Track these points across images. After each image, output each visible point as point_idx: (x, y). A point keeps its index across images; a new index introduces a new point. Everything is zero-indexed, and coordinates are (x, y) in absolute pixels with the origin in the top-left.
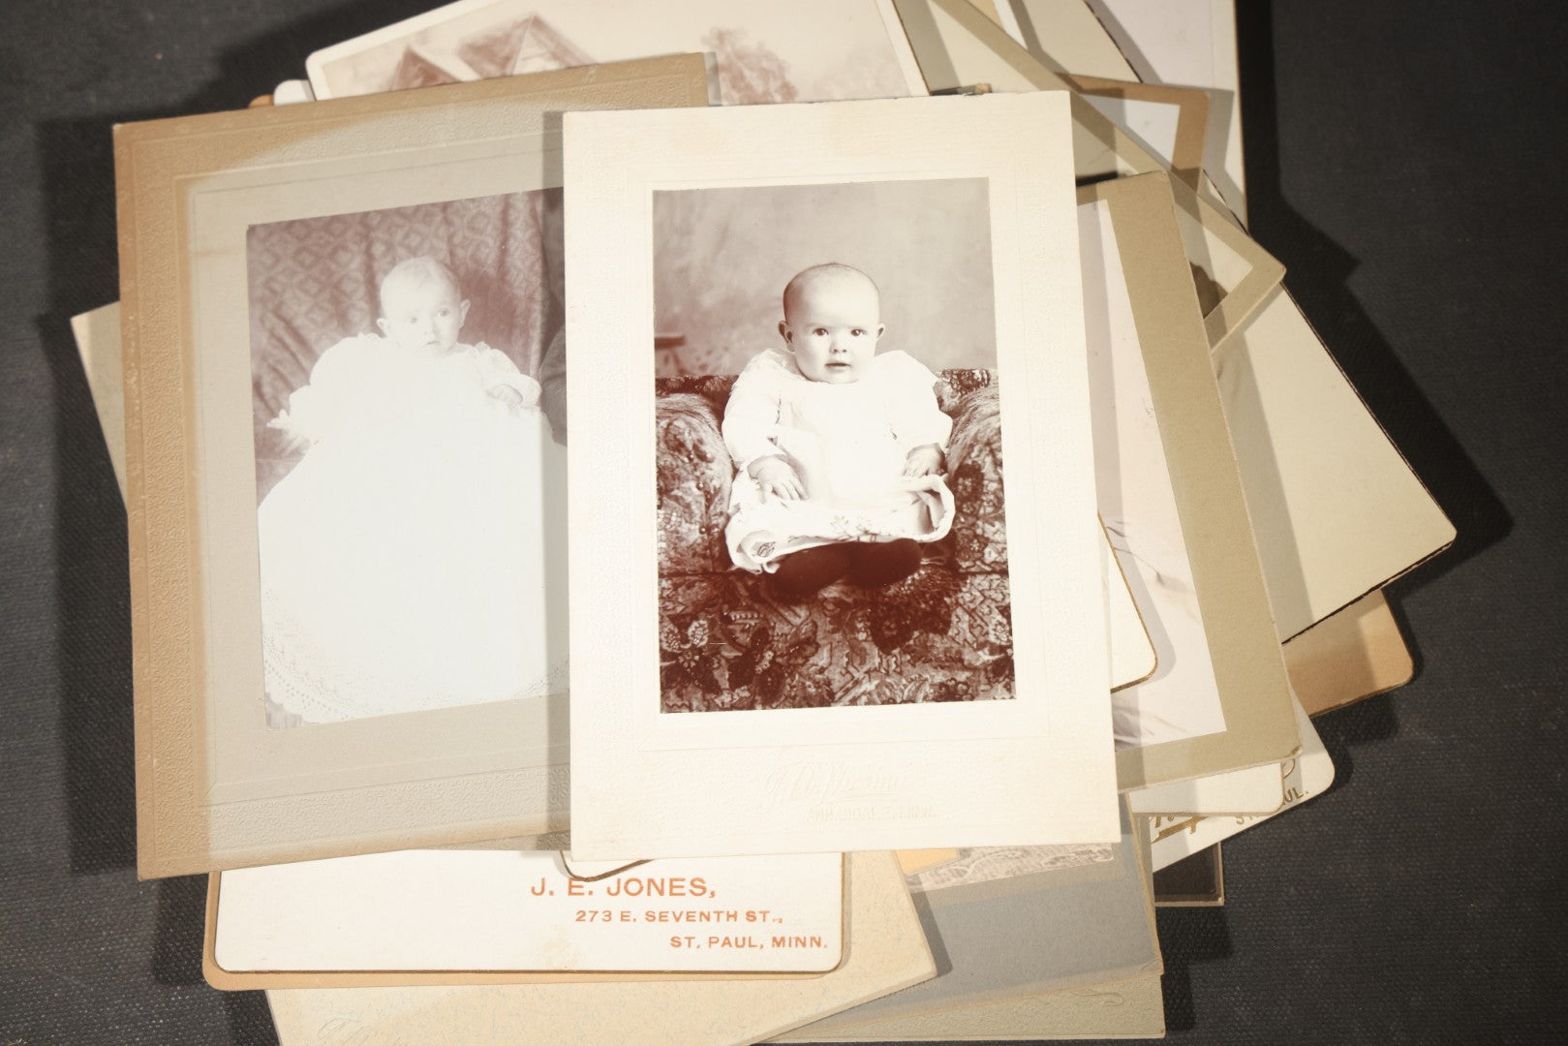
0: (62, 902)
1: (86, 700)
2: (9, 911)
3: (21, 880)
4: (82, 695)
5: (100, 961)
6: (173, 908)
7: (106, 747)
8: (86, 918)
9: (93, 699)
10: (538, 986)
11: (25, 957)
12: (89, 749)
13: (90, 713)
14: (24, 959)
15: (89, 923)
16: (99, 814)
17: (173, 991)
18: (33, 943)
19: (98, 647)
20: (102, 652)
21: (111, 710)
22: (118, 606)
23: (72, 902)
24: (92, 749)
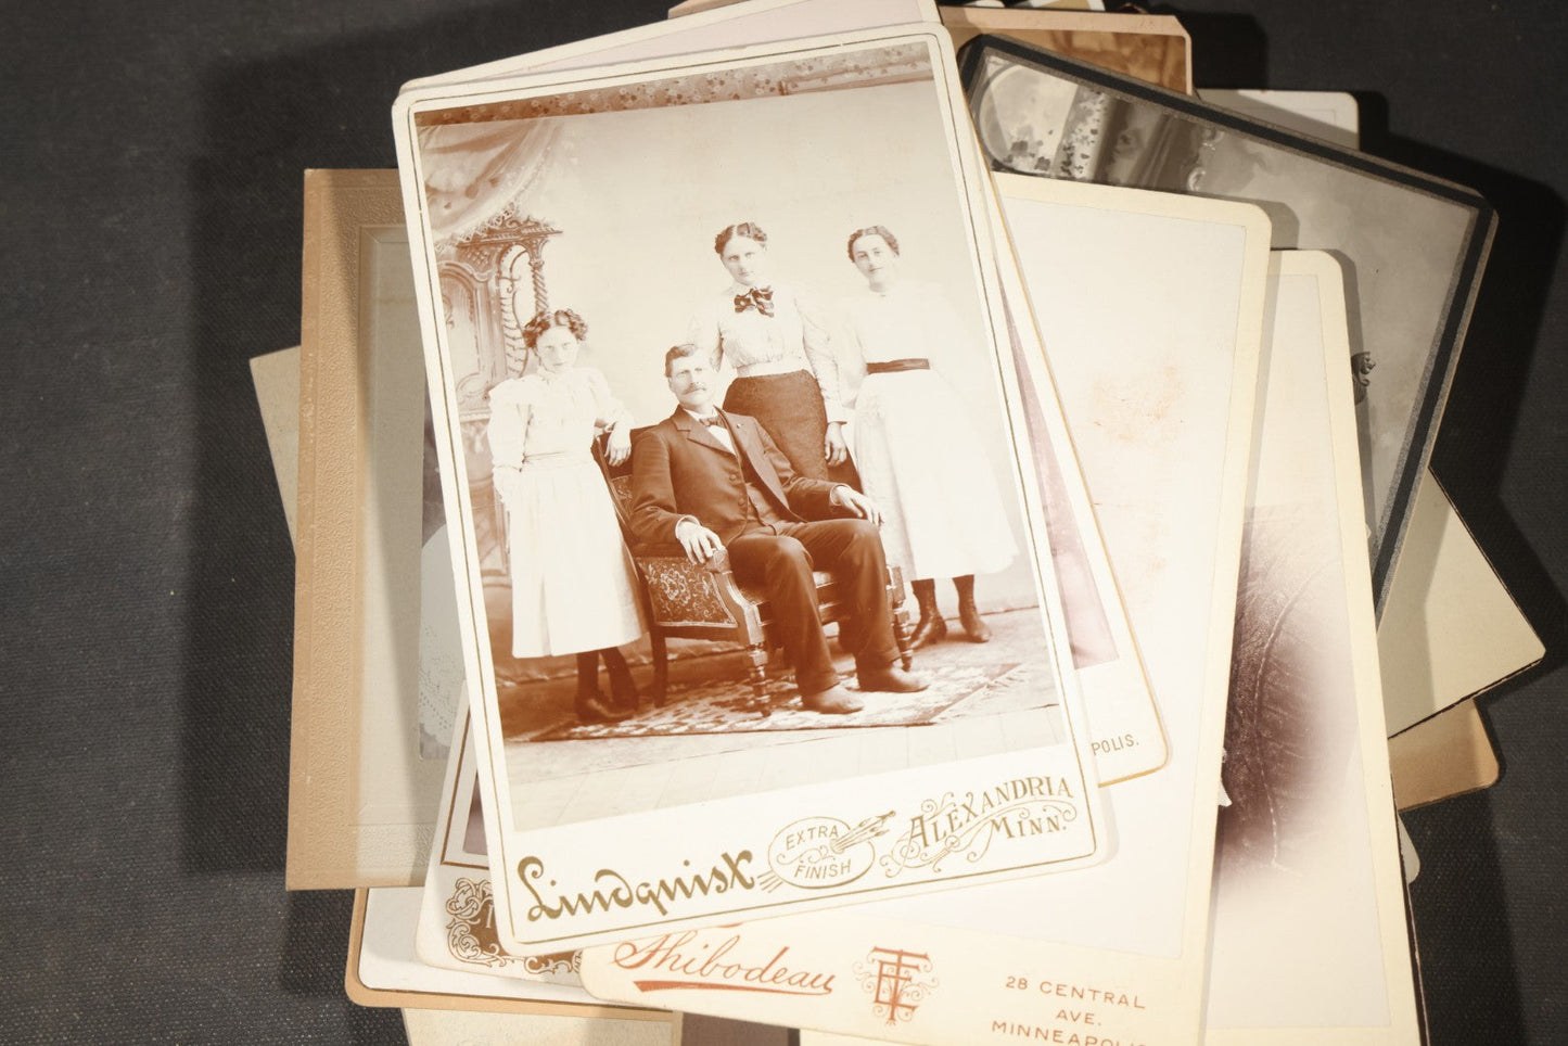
0: (223, 919)
1: (251, 730)
2: (173, 924)
3: (185, 896)
4: (248, 725)
5: (256, 976)
6: (325, 931)
7: (268, 775)
8: (244, 935)
9: (259, 730)
10: (660, 1023)
11: (185, 968)
12: (251, 775)
13: (255, 743)
14: (185, 971)
15: (248, 940)
16: (260, 839)
17: (322, 1009)
18: (194, 956)
19: (264, 680)
20: (268, 686)
21: (273, 741)
22: (284, 643)
23: (232, 919)
24: (255, 776)
